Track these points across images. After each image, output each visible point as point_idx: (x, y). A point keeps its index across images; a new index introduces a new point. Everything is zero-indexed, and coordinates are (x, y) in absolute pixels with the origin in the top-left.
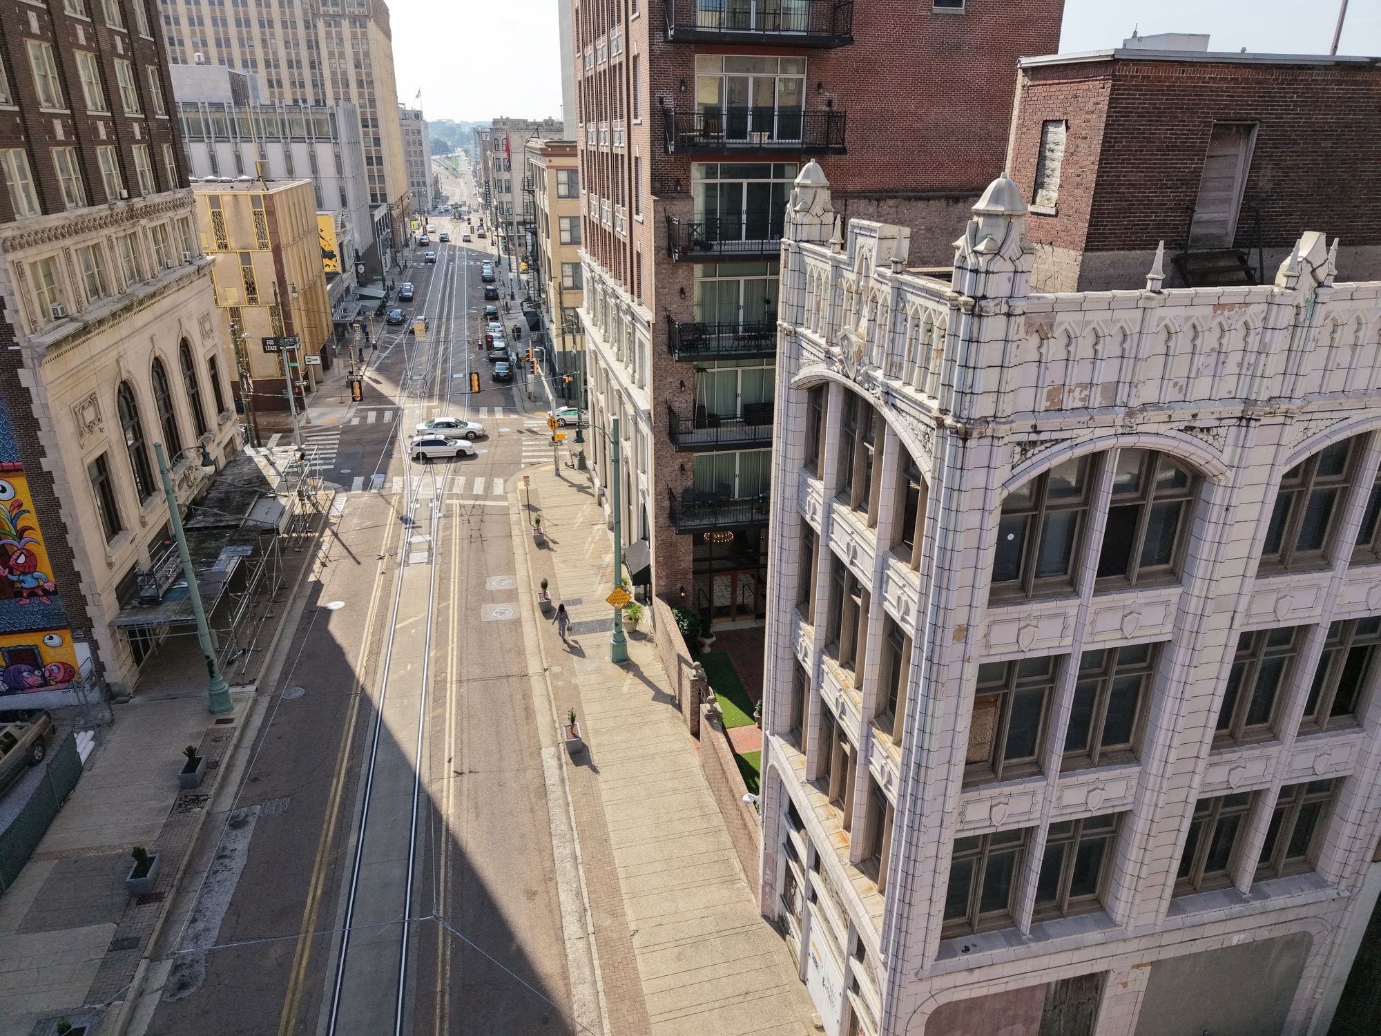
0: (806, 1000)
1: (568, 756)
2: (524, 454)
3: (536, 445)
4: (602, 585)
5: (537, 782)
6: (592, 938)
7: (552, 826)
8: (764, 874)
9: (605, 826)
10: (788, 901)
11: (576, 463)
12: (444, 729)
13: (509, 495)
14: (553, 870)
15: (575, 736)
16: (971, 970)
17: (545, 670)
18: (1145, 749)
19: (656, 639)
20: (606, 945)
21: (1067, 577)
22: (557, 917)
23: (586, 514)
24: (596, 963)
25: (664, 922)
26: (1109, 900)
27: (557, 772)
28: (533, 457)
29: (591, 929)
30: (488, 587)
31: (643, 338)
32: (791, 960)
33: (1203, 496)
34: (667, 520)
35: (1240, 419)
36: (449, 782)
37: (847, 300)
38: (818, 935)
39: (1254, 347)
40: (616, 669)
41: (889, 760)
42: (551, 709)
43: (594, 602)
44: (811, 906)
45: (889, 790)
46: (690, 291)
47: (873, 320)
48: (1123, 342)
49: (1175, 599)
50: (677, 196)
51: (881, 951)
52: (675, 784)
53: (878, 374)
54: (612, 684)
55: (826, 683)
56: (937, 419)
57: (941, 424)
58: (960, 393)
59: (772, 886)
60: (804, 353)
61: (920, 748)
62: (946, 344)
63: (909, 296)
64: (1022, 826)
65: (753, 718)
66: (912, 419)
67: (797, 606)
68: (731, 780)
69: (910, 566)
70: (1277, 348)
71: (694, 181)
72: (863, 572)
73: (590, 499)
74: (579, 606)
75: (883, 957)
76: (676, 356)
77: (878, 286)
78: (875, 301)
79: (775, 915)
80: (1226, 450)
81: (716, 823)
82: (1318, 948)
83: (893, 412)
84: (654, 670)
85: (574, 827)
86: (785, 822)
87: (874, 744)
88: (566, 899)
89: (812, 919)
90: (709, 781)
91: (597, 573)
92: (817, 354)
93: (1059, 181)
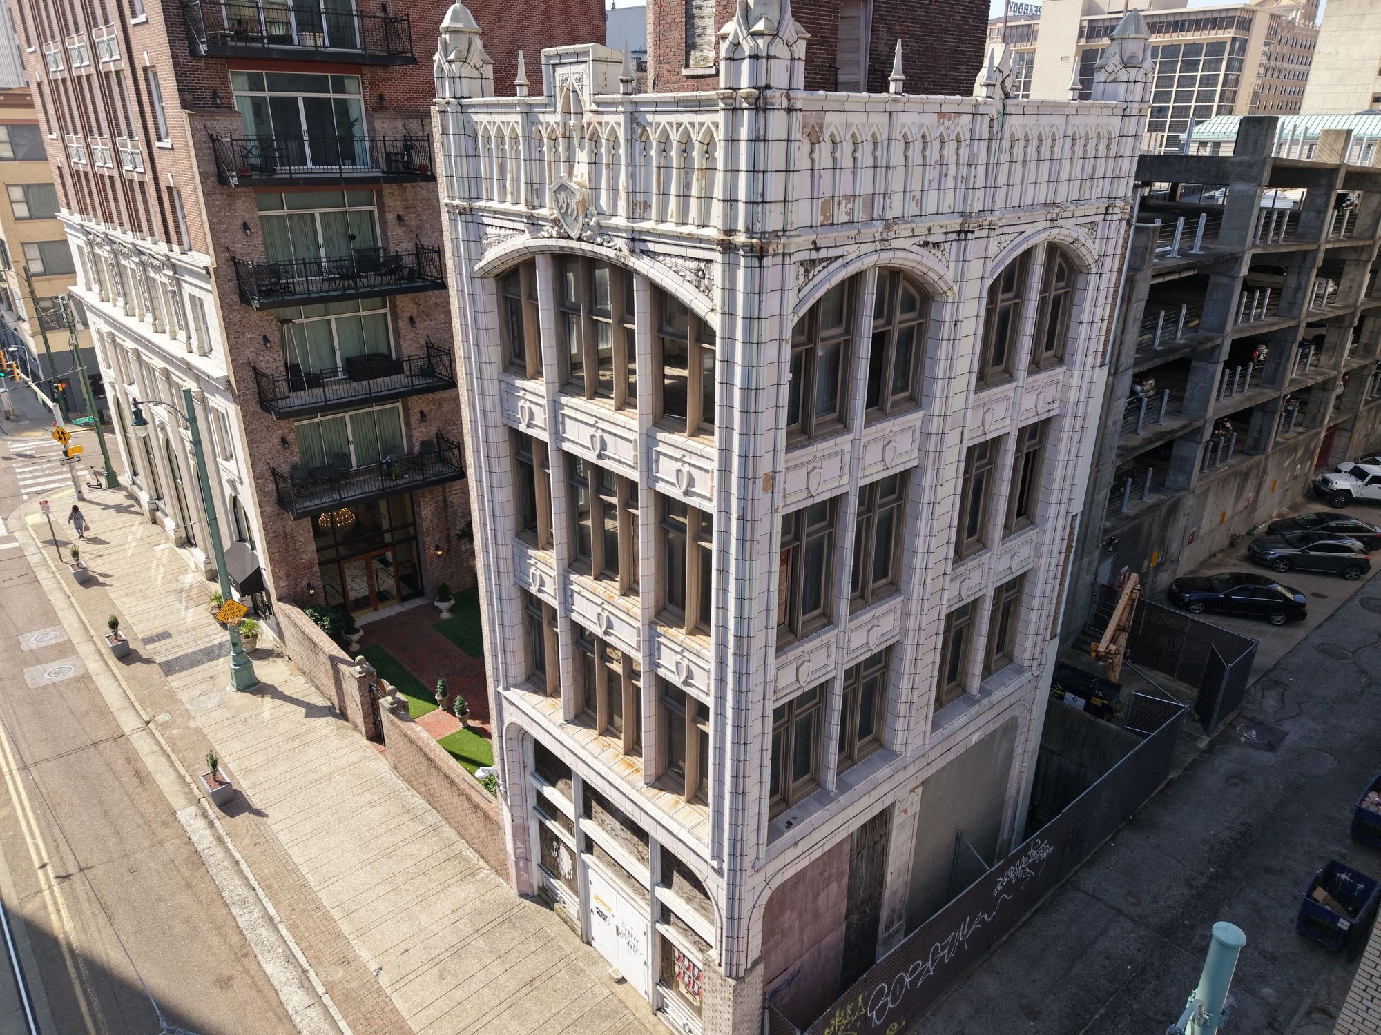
0: (598, 960)
1: (217, 809)
2: (22, 483)
3: (36, 470)
4: (192, 610)
5: (185, 851)
6: (327, 999)
7: (225, 894)
8: (515, 848)
9: (296, 870)
10: (550, 866)
11: (103, 481)
12: (21, 832)
13: (16, 535)
14: (244, 943)
15: (221, 783)
16: (796, 844)
17: (147, 723)
18: (904, 577)
19: (287, 652)
20: (346, 1000)
21: (835, 415)
22: (270, 994)
23: (138, 535)
24: (343, 1024)
25: (410, 946)
26: (887, 735)
27: (208, 832)
28: (37, 485)
29: (321, 990)
30: (24, 646)
31: (197, 293)
32: (567, 927)
33: (933, 317)
34: (276, 507)
35: (959, 233)
36: (52, 893)
37: (550, 149)
38: (602, 885)
39: (964, 159)
40: (246, 698)
41: (686, 653)
42: (172, 764)
43: (187, 631)
44: (586, 857)
45: (691, 685)
46: (255, 227)
47: (594, 163)
48: (875, 150)
49: (918, 424)
50: (217, 110)
51: (713, 858)
52: (368, 797)
53: (614, 221)
54: (246, 715)
55: (579, 604)
56: (722, 243)
57: (727, 247)
58: (751, 203)
59: (526, 859)
60: (489, 230)
61: (740, 618)
62: (719, 154)
63: (650, 117)
64: (823, 680)
65: (435, 702)
66: (674, 260)
67: (518, 536)
68: (443, 767)
69: (686, 434)
70: (982, 159)
71: (235, 94)
72: (619, 462)
73: (138, 519)
74: (168, 641)
75: (715, 864)
76: (256, 304)
77: (599, 118)
78: (595, 139)
79: (536, 888)
80: (952, 265)
81: (431, 821)
82: (1022, 728)
83: (646, 259)
84: (296, 685)
85: (255, 885)
86: (534, 783)
87: (660, 643)
88: (275, 970)
89: (590, 870)
90: (408, 781)
91: (180, 599)
92: (511, 225)
93: (713, 39)
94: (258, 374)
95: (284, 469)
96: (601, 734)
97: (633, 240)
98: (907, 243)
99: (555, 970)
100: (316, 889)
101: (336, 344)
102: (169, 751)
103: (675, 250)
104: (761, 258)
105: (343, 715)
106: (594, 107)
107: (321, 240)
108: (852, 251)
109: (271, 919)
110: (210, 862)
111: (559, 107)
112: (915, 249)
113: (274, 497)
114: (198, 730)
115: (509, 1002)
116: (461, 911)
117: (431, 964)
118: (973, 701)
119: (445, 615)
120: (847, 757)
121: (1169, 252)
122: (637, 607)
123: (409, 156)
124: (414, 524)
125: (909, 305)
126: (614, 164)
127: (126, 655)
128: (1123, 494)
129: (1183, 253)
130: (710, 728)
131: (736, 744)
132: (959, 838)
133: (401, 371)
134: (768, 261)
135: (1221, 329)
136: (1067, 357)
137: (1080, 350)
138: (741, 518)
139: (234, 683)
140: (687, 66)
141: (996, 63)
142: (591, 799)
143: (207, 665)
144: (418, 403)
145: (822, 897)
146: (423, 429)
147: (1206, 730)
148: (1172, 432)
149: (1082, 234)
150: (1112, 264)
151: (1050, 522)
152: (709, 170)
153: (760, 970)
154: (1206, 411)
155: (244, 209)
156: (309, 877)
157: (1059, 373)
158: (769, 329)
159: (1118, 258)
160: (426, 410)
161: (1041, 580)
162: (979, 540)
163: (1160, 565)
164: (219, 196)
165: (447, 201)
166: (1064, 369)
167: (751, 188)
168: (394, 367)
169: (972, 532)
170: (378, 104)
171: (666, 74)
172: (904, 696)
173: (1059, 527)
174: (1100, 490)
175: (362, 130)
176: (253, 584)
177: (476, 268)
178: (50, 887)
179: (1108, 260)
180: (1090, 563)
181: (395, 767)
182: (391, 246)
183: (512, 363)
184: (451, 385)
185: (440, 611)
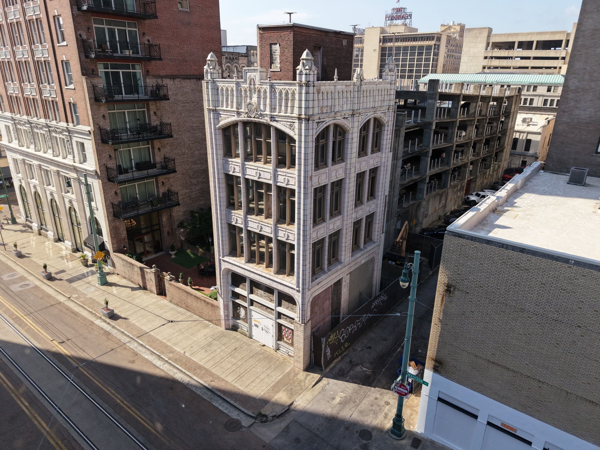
0: (255, 342)
1: (109, 319)
4: (70, 263)
5: (102, 331)
6: (170, 361)
7: (122, 341)
8: (224, 313)
10: (236, 316)
11: (10, 221)
14: (135, 352)
15: (110, 310)
16: (318, 284)
17: (69, 298)
18: (342, 209)
19: (116, 272)
20: (176, 361)
21: (323, 163)
23: (34, 240)
24: (177, 366)
25: (193, 346)
26: (339, 258)
27: (108, 326)
29: (167, 359)
30: (4, 279)
31: (81, 140)
32: (243, 335)
33: (346, 137)
35: (352, 115)
36: (57, 346)
37: (244, 94)
38: (256, 314)
39: (352, 96)
40: (104, 288)
41: (287, 231)
42: (85, 308)
43: (72, 269)
44: (251, 307)
45: (288, 239)
46: (107, 116)
47: (259, 97)
48: (332, 95)
49: (344, 166)
50: (94, 76)
51: (297, 287)
52: (164, 310)
53: (265, 113)
55: (250, 224)
56: (298, 118)
57: (300, 119)
58: (306, 108)
59: (228, 316)
60: (222, 116)
61: (304, 215)
62: (297, 96)
63: (276, 87)
64: (323, 237)
66: (284, 122)
67: (227, 208)
68: (194, 294)
69: (286, 168)
70: (356, 96)
71: (100, 70)
72: (265, 179)
73: (32, 234)
74: (65, 273)
75: (298, 289)
76: (110, 143)
77: (261, 86)
78: (259, 91)
79: (231, 326)
80: (350, 123)
81: (188, 315)
82: (376, 261)
83: (275, 122)
84: (124, 282)
85: (133, 337)
86: (232, 288)
87: (279, 230)
89: (253, 312)
90: (177, 305)
91: (63, 259)
92: (230, 114)
93: (279, 61)
94: (107, 169)
95: (116, 203)
96: (257, 264)
97: (271, 117)
98: (340, 118)
99: (242, 346)
100: (155, 336)
101: (132, 158)
102: (82, 305)
103: (284, 120)
104: (308, 121)
105: (145, 288)
106: (259, 83)
107: (127, 121)
108: (327, 120)
109: (142, 345)
110: (113, 333)
111: (248, 83)
112: (342, 119)
113: (112, 213)
114: (91, 298)
115: (230, 355)
116: (207, 336)
117: (201, 349)
118: (362, 250)
119: (173, 256)
120: (330, 264)
121: (410, 122)
122: (272, 221)
123: (159, 91)
124: (159, 224)
125: (340, 135)
126: (265, 98)
127: (50, 278)
128: (403, 201)
129: (415, 122)
130: (295, 252)
131: (304, 251)
132: (360, 294)
133: (156, 167)
134: (310, 122)
135: (428, 146)
136: (381, 149)
137: (384, 147)
138: (304, 188)
139: (100, 283)
141: (358, 73)
142: (253, 285)
143: (85, 279)
144: (161, 179)
145: (325, 304)
146: (163, 188)
147: (431, 270)
148: (416, 179)
149: (382, 115)
150: (391, 123)
151: (380, 197)
152: (293, 100)
153: (310, 321)
154: (426, 172)
155: (104, 110)
157: (379, 154)
158: (310, 139)
159: (392, 122)
160: (164, 181)
161: (378, 214)
162: (361, 202)
163: (416, 224)
164: (95, 106)
165: (207, 107)
166: (380, 153)
167: (306, 104)
168: (154, 166)
169: (359, 200)
170: (147, 73)
172: (344, 245)
173: (382, 199)
174: (395, 197)
175: (141, 83)
176: (102, 247)
179: (390, 122)
180: (394, 222)
181: (171, 301)
182: (152, 123)
183: (226, 155)
184: (174, 171)
185: (171, 255)
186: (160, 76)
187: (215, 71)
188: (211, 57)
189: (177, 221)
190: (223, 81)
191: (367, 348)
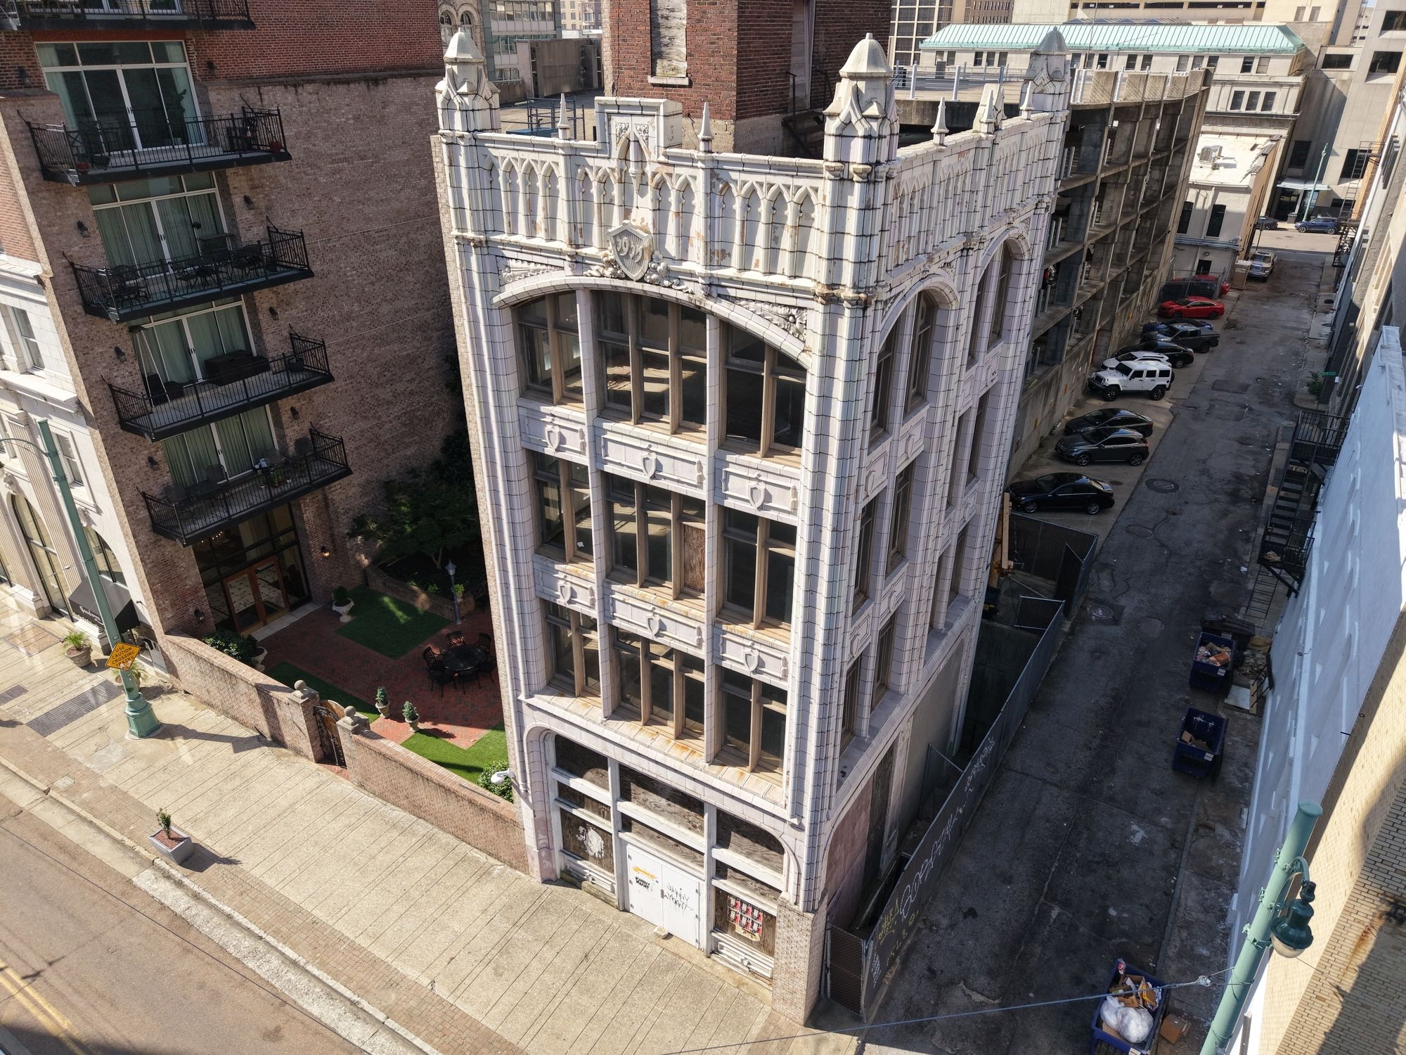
0: (640, 923)
1: (179, 867)
4: (37, 657)
5: (163, 918)
6: (391, 1023)
7: (231, 950)
8: (538, 840)
9: (299, 910)
10: (575, 849)
14: (276, 992)
15: (179, 840)
16: (850, 789)
17: (46, 792)
18: (909, 545)
19: (182, 686)
20: (409, 1019)
25: (453, 953)
26: (892, 679)
27: (179, 893)
29: (381, 1016)
31: (15, 303)
32: (599, 901)
33: (938, 322)
34: (152, 535)
35: (962, 250)
36: (26, 995)
37: (600, 192)
38: (642, 856)
39: (969, 187)
40: (153, 744)
41: (756, 646)
42: (100, 830)
43: (44, 681)
44: (625, 836)
45: (762, 673)
46: (91, 225)
47: (660, 209)
48: (923, 194)
49: (927, 416)
50: (28, 91)
51: (793, 817)
52: (344, 820)
53: (686, 266)
54: (162, 762)
55: (623, 612)
56: (825, 297)
57: (831, 300)
58: (858, 263)
59: (549, 848)
60: (512, 263)
61: (830, 614)
62: (821, 216)
63: (734, 175)
64: (865, 646)
65: (376, 712)
66: (759, 305)
67: (537, 552)
68: (435, 778)
69: (760, 454)
70: (982, 185)
71: (45, 70)
72: (678, 481)
74: (24, 697)
75: (795, 821)
76: (113, 312)
78: (661, 187)
79: (558, 872)
80: (957, 278)
81: (422, 831)
82: (966, 648)
83: (724, 302)
84: (208, 720)
85: (262, 933)
86: (558, 777)
87: (725, 639)
88: (319, 1008)
89: (629, 847)
90: (381, 796)
91: (16, 647)
92: (545, 261)
93: (684, 50)
94: (114, 392)
95: (156, 491)
96: (645, 724)
97: (710, 285)
98: (936, 269)
99: (603, 941)
100: (330, 923)
101: (191, 346)
102: (90, 817)
103: (760, 297)
104: (865, 309)
105: (277, 741)
106: (662, 159)
107: (161, 232)
108: (906, 284)
109: (295, 963)
110: (198, 922)
111: (616, 152)
112: (939, 271)
113: (148, 523)
114: (114, 789)
115: (572, 980)
116: (491, 911)
117: (482, 965)
118: (942, 638)
119: (345, 619)
122: (700, 609)
123: (253, 131)
124: (293, 528)
126: (685, 213)
131: (822, 718)
132: (929, 749)
133: (267, 368)
134: (870, 312)
136: (1004, 333)
137: (1015, 326)
138: (835, 530)
139: (135, 730)
140: (653, 74)
141: (994, 103)
142: (631, 781)
143: (88, 716)
144: (291, 403)
145: (857, 828)
146: (296, 427)
149: (1022, 230)
150: (1039, 251)
151: (991, 472)
152: (804, 225)
153: (826, 897)
155: (77, 206)
156: (316, 912)
157: (1002, 346)
160: (297, 406)
161: (982, 523)
164: (46, 194)
165: (455, 232)
166: (1002, 343)
170: (208, 72)
171: (628, 80)
172: (908, 646)
173: (996, 477)
176: (128, 618)
177: (496, 299)
178: (21, 990)
179: (1036, 247)
181: (361, 786)
182: (242, 232)
183: (528, 388)
184: (329, 378)
185: (340, 615)
186: (251, 78)
187: (480, 104)
188: (462, 47)
189: (346, 513)
190: (514, 143)
191: (966, 915)
